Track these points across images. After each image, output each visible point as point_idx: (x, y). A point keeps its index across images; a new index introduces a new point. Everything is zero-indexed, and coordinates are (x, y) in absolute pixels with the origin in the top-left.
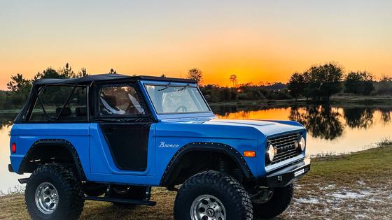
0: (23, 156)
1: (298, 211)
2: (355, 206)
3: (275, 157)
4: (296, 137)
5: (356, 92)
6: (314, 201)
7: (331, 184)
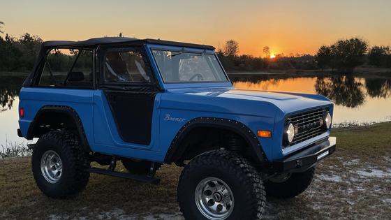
0: (30, 121)
1: (319, 190)
2: (382, 187)
3: (294, 137)
4: (321, 113)
5: (378, 65)
6: (337, 179)
7: (355, 158)
